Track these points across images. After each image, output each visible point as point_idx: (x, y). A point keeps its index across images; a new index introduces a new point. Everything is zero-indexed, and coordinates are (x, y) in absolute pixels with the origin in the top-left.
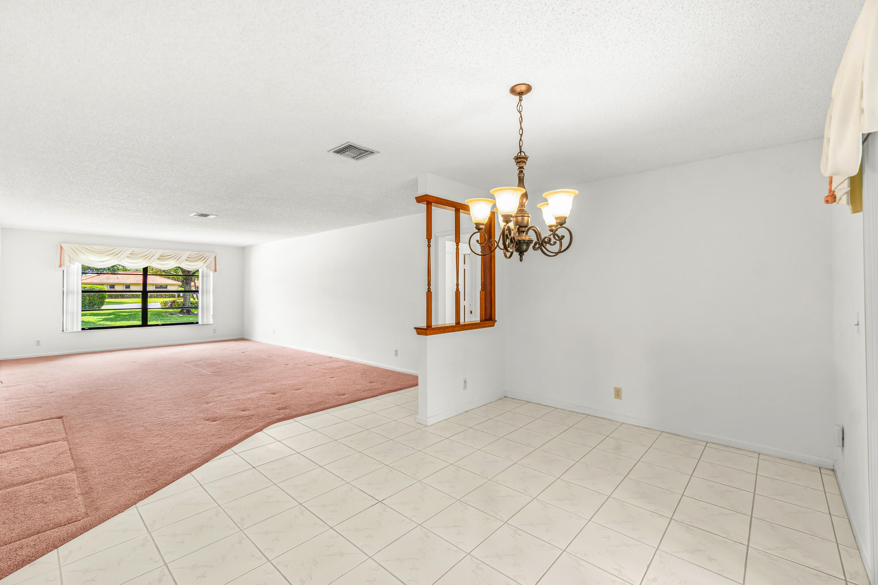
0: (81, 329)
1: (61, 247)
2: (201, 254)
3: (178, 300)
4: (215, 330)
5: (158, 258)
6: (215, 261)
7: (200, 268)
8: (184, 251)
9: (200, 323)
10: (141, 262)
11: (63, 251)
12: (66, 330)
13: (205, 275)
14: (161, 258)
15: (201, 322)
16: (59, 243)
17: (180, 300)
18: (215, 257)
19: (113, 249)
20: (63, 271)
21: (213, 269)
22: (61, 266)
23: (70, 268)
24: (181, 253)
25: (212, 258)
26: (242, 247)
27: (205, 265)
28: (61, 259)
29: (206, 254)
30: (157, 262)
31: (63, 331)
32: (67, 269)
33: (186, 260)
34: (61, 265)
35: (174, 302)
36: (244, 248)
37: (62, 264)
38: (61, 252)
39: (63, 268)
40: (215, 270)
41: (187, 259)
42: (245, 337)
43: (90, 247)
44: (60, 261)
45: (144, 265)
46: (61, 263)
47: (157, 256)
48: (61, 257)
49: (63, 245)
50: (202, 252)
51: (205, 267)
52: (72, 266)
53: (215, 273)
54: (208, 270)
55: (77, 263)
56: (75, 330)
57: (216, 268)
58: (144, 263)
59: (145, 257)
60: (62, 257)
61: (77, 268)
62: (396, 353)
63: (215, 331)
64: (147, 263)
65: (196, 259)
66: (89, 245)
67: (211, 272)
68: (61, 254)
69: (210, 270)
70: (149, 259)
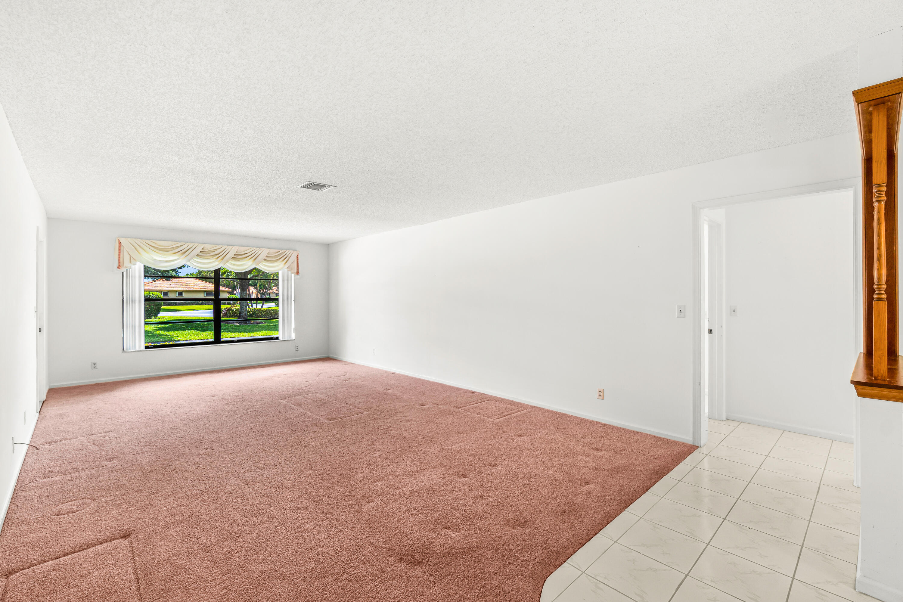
0: (144, 348)
1: (120, 243)
2: (280, 252)
3: (233, 308)
4: (297, 347)
5: (233, 257)
6: (298, 261)
7: (280, 270)
8: (262, 248)
9: (280, 338)
10: (214, 261)
11: (122, 248)
12: (127, 349)
13: (286, 278)
14: (236, 257)
15: (282, 338)
16: (117, 237)
17: (235, 308)
18: (297, 257)
19: (181, 246)
20: (123, 273)
21: (295, 271)
22: (121, 267)
23: (131, 269)
24: (259, 250)
25: (294, 258)
26: (327, 244)
27: (287, 266)
28: (119, 258)
29: (288, 253)
30: (231, 262)
31: (123, 350)
32: (127, 271)
33: (264, 259)
34: (119, 266)
35: (229, 310)
36: (329, 244)
37: (121, 264)
38: (120, 250)
39: (123, 270)
40: (298, 273)
41: (266, 258)
42: (332, 356)
43: (154, 243)
44: (119, 260)
45: (216, 266)
46: (119, 263)
47: (231, 254)
48: (119, 255)
49: (122, 240)
50: (283, 250)
51: (286, 269)
52: (133, 266)
53: (298, 277)
54: (289, 272)
55: (138, 263)
56: (137, 349)
57: (298, 270)
58: (217, 263)
59: (217, 256)
60: (121, 256)
61: (138, 270)
62: (601, 394)
63: (297, 349)
64: (220, 263)
65: (277, 257)
66: (152, 241)
67: (293, 275)
68: (119, 252)
69: (292, 273)
70: (223, 259)
